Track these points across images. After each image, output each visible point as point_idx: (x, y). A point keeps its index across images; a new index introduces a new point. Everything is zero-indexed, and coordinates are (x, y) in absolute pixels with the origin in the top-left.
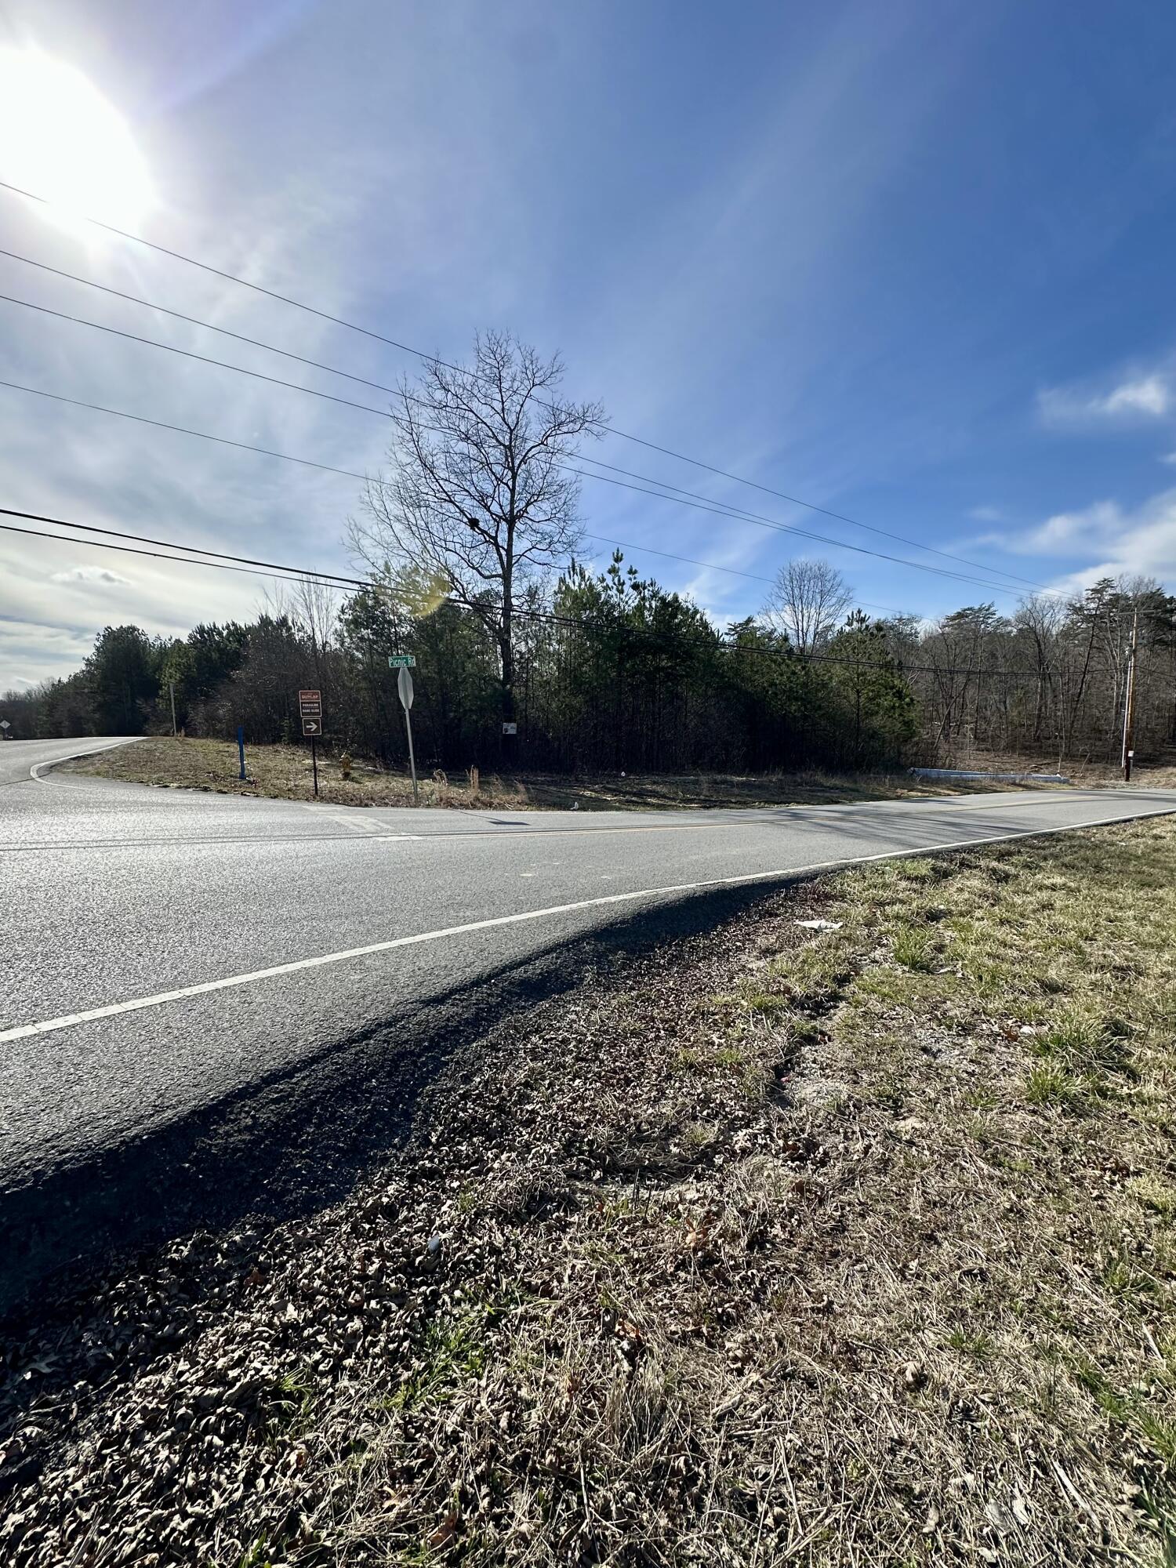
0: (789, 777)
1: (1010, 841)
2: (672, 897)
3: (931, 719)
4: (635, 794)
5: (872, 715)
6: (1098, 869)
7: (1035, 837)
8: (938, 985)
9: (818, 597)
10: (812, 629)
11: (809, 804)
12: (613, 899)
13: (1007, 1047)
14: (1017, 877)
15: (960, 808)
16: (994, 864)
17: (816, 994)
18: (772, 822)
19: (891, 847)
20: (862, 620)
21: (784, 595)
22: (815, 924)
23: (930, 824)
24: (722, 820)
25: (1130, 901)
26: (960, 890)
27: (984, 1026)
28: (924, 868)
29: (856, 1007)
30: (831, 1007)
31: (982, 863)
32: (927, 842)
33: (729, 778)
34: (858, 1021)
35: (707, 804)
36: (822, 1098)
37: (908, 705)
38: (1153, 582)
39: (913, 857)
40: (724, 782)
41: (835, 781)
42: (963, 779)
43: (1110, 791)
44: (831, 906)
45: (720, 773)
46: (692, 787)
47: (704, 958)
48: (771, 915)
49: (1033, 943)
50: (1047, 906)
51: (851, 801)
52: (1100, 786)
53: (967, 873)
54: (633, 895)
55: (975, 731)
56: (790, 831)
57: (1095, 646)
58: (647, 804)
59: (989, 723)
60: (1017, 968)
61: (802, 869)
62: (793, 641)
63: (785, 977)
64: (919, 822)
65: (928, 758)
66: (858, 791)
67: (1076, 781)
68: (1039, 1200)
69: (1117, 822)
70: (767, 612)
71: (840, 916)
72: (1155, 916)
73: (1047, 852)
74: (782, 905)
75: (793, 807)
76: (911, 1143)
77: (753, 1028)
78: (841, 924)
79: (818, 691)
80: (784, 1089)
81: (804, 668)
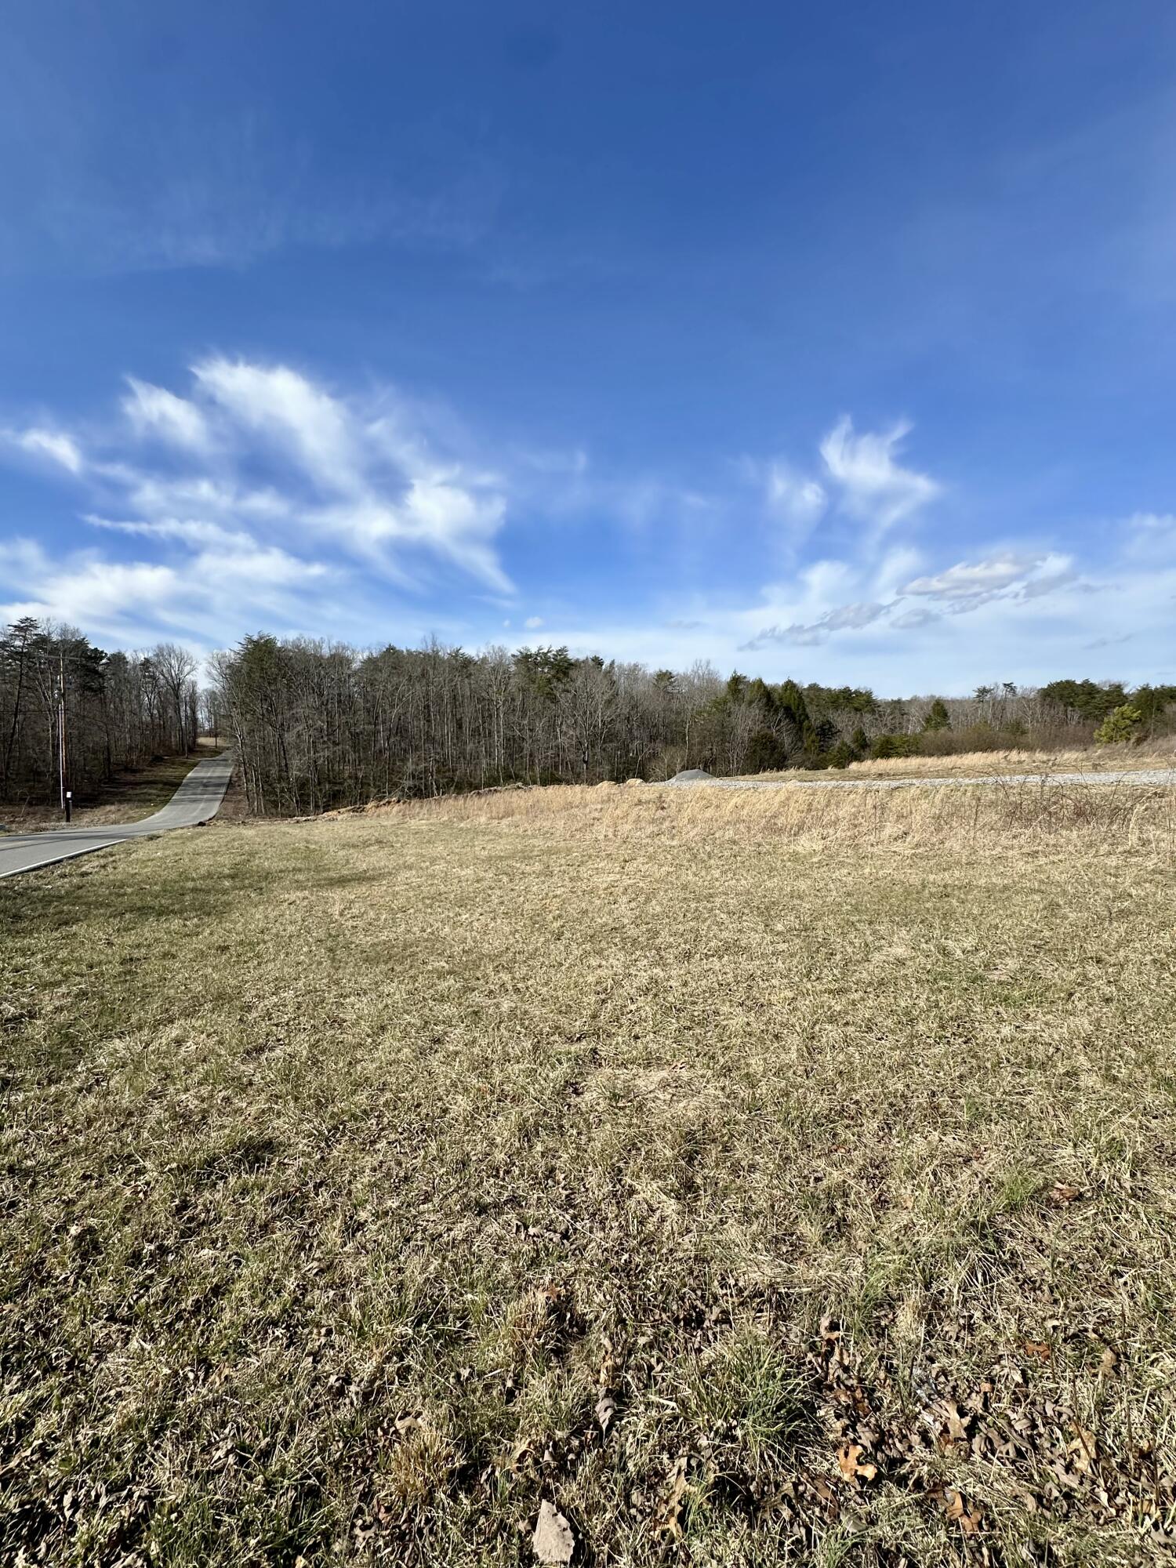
6: (17, 918)
25: (42, 945)
38: (77, 631)
43: (47, 834)
52: (39, 830)
57: (27, 683)
67: (14, 827)
69: (46, 865)
72: (63, 954)
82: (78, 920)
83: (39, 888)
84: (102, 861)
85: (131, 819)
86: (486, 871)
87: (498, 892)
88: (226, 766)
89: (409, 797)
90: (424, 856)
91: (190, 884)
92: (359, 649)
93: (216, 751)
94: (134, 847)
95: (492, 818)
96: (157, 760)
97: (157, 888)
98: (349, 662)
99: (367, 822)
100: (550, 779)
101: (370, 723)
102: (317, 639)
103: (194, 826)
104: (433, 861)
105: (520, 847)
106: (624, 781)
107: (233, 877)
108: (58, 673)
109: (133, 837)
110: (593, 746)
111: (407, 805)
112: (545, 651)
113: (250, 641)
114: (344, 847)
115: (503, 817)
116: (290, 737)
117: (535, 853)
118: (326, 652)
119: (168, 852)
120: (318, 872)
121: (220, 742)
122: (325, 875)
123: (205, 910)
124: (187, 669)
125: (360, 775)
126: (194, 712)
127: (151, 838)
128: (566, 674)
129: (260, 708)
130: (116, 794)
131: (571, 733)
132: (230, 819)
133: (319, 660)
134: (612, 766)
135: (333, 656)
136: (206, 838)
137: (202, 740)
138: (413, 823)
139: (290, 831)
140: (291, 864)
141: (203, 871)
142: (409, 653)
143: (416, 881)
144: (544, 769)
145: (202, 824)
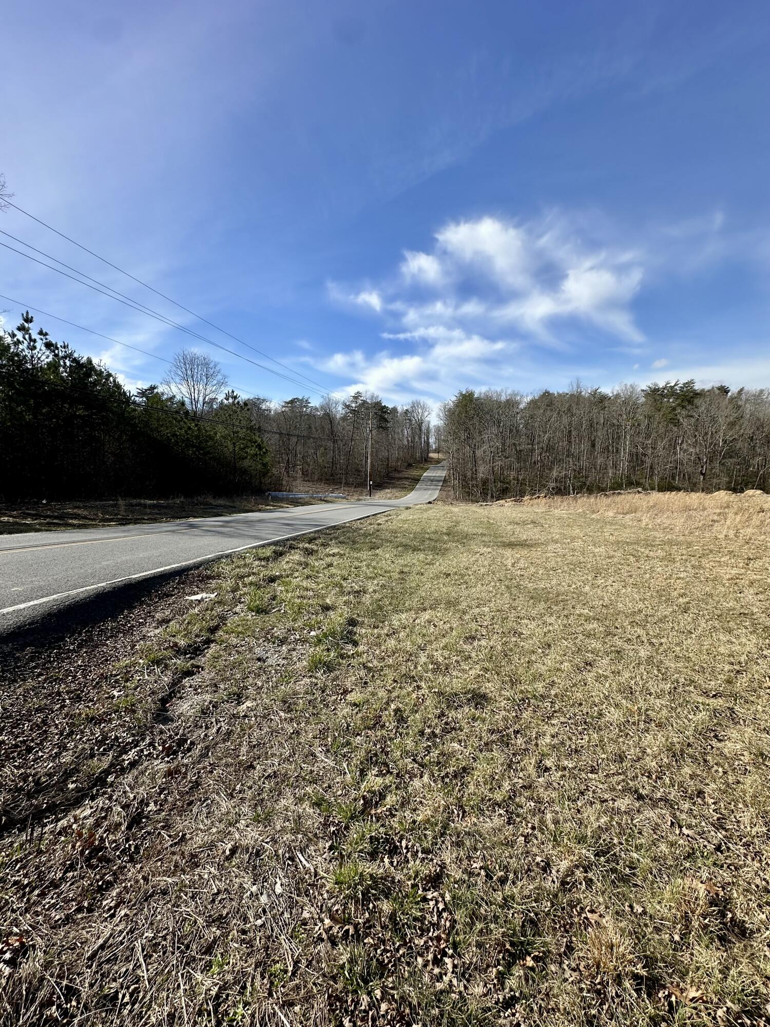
0: (189, 500)
1: (315, 532)
2: (82, 596)
3: (279, 463)
4: (56, 518)
5: (243, 459)
6: (354, 542)
7: (327, 528)
8: (271, 619)
9: (204, 378)
10: (201, 399)
11: (203, 517)
12: (22, 606)
13: (302, 645)
14: (317, 551)
15: (292, 515)
16: (307, 545)
17: (195, 642)
18: (173, 531)
19: (252, 541)
20: (235, 398)
21: (180, 373)
22: (198, 597)
23: (275, 525)
24: (134, 533)
25: (365, 557)
26: (287, 562)
27: (292, 637)
28: (268, 552)
29: (221, 644)
30: (206, 648)
31: (301, 546)
32: (272, 536)
33: (142, 501)
34: (221, 652)
35: (124, 522)
36: (194, 708)
37: (264, 453)
38: (378, 397)
39: (263, 546)
40: (140, 505)
41: (221, 502)
42: (296, 498)
43: (363, 502)
44: (211, 583)
45: (135, 498)
46: (111, 509)
47: (111, 637)
48: (168, 596)
49: (321, 586)
50: (330, 565)
51: (230, 513)
52: (359, 500)
53: (293, 552)
54: (44, 600)
55: (302, 470)
56: (186, 537)
57: (356, 425)
58: (67, 525)
59: (309, 465)
60: (311, 601)
61: (191, 562)
62: (188, 407)
63: (174, 636)
64: (269, 525)
65: (277, 486)
66: (235, 507)
67: (349, 497)
68: (307, 723)
69: (364, 518)
70: (168, 384)
71: (216, 589)
72: (374, 564)
73: (332, 536)
74: (176, 588)
75: (191, 520)
76: (245, 716)
77: (146, 677)
78: (216, 594)
79: (207, 441)
80: (167, 711)
81: (196, 425)
82: (378, 548)
83: (361, 529)
84: (386, 519)
85: (396, 497)
86: (615, 551)
87: (628, 568)
88: (443, 470)
89: (552, 494)
90: (565, 535)
91: (427, 536)
92: (524, 394)
93: (438, 461)
94: (399, 513)
95: (618, 513)
96: (410, 466)
97: (411, 536)
98: (518, 403)
99: (525, 509)
100: (667, 487)
101: (529, 444)
102: (499, 389)
103: (426, 503)
104: (573, 539)
105: (642, 537)
106: (742, 491)
107: (448, 534)
108: (369, 419)
109: (399, 507)
110: (711, 461)
111: (551, 499)
112: (672, 384)
113: (461, 394)
114: (510, 523)
115: (627, 513)
116: (479, 453)
117: (658, 543)
118: (503, 398)
119: (415, 517)
120: (496, 537)
121: (441, 456)
122: (500, 539)
123: (436, 551)
124: (426, 414)
125: (520, 478)
126: (428, 439)
127: (407, 508)
128: (690, 402)
129: (463, 436)
130: (390, 483)
131: (691, 450)
132: (444, 501)
133: (499, 404)
134: (731, 477)
135: (508, 401)
136: (433, 510)
137: (431, 455)
138: (556, 512)
139: (478, 510)
140: (480, 531)
141: (433, 529)
142: (559, 395)
143: (561, 552)
144: (662, 479)
145: (430, 503)
